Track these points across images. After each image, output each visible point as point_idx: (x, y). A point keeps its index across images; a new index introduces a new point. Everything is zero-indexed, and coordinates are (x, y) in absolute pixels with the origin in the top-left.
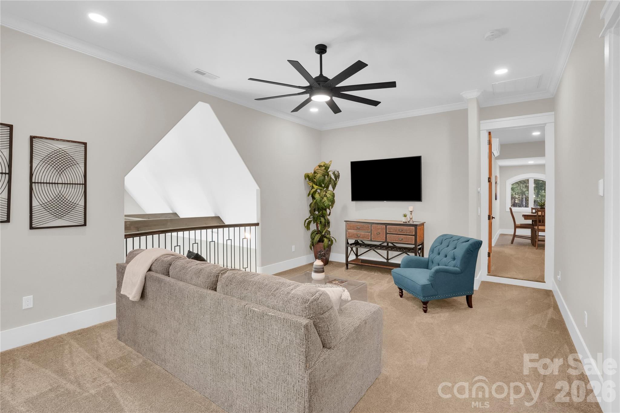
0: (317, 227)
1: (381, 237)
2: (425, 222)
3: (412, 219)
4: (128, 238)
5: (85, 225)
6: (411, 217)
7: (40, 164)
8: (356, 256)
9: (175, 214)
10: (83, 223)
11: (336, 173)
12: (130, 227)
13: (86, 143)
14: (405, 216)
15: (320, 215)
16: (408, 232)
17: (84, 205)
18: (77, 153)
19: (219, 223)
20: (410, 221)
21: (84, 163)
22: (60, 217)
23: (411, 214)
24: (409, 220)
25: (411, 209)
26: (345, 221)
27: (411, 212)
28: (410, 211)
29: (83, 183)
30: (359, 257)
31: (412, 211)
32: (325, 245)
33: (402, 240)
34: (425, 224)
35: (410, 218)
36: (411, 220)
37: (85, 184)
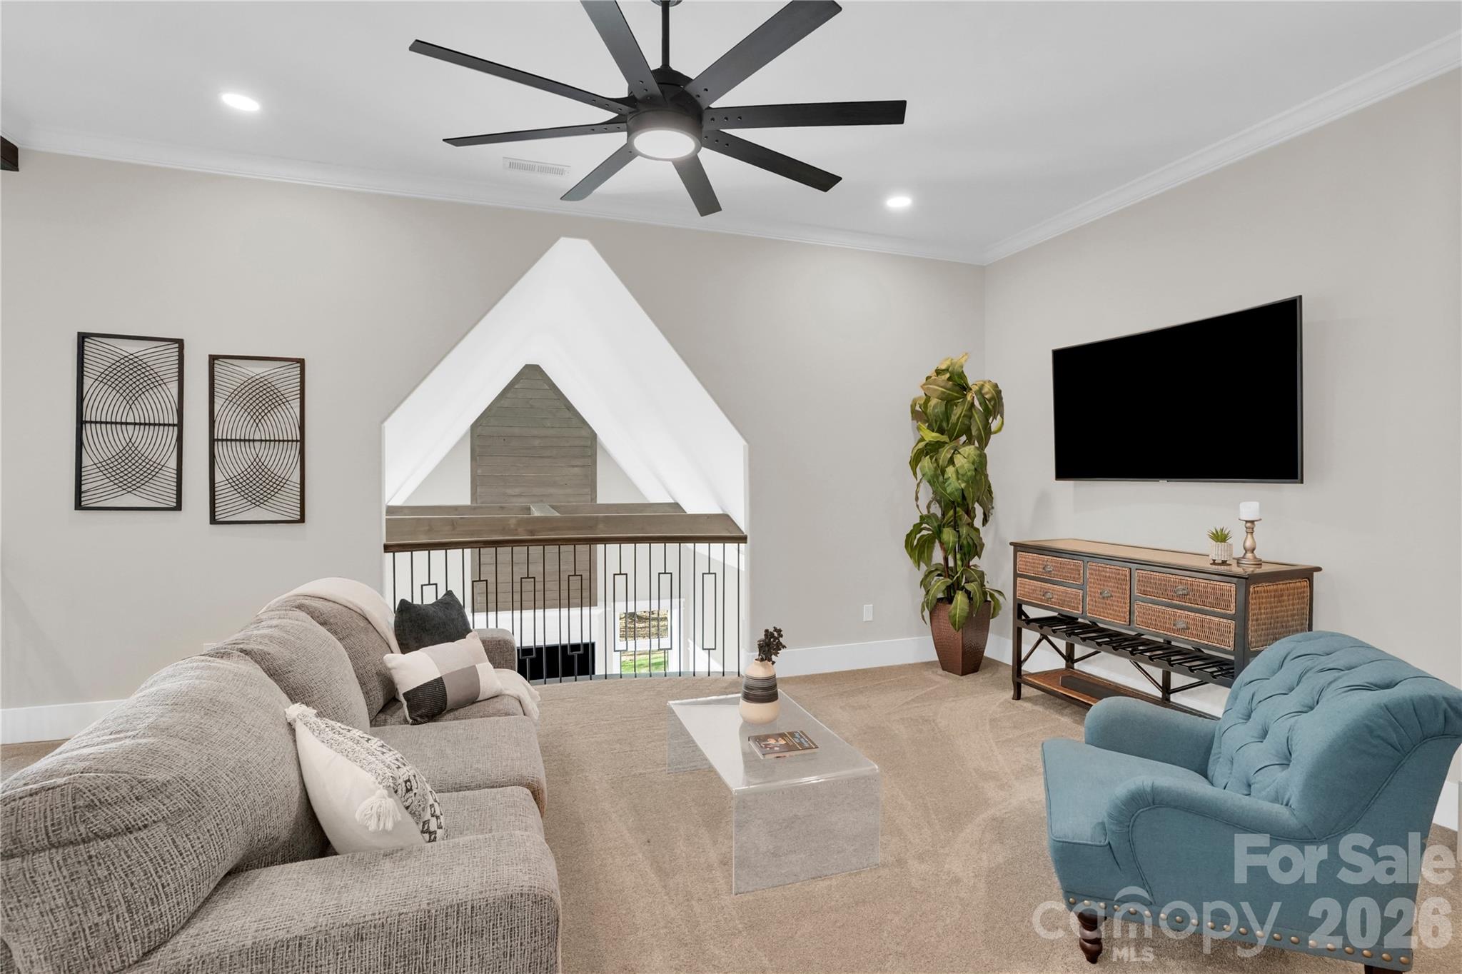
0: (946, 560)
1: (1115, 608)
2: (1319, 569)
3: (1253, 550)
4: (397, 552)
5: (302, 520)
6: (1249, 544)
7: (225, 405)
8: (1067, 661)
9: (676, 506)
10: (299, 517)
11: (985, 390)
12: (516, 530)
13: (303, 360)
14: (1220, 537)
15: (950, 523)
16: (1210, 600)
17: (299, 482)
18: (286, 379)
19: (727, 529)
20: (1244, 557)
21: (299, 400)
22: (258, 503)
23: (1250, 530)
24: (1239, 553)
25: (1249, 509)
26: (1011, 544)
27: (1249, 525)
28: (1247, 522)
29: (299, 438)
30: (1076, 666)
31: (1252, 522)
32: (955, 615)
33: (1188, 628)
34: (1315, 574)
35: (1245, 548)
36: (1249, 555)
37: (302, 441)
